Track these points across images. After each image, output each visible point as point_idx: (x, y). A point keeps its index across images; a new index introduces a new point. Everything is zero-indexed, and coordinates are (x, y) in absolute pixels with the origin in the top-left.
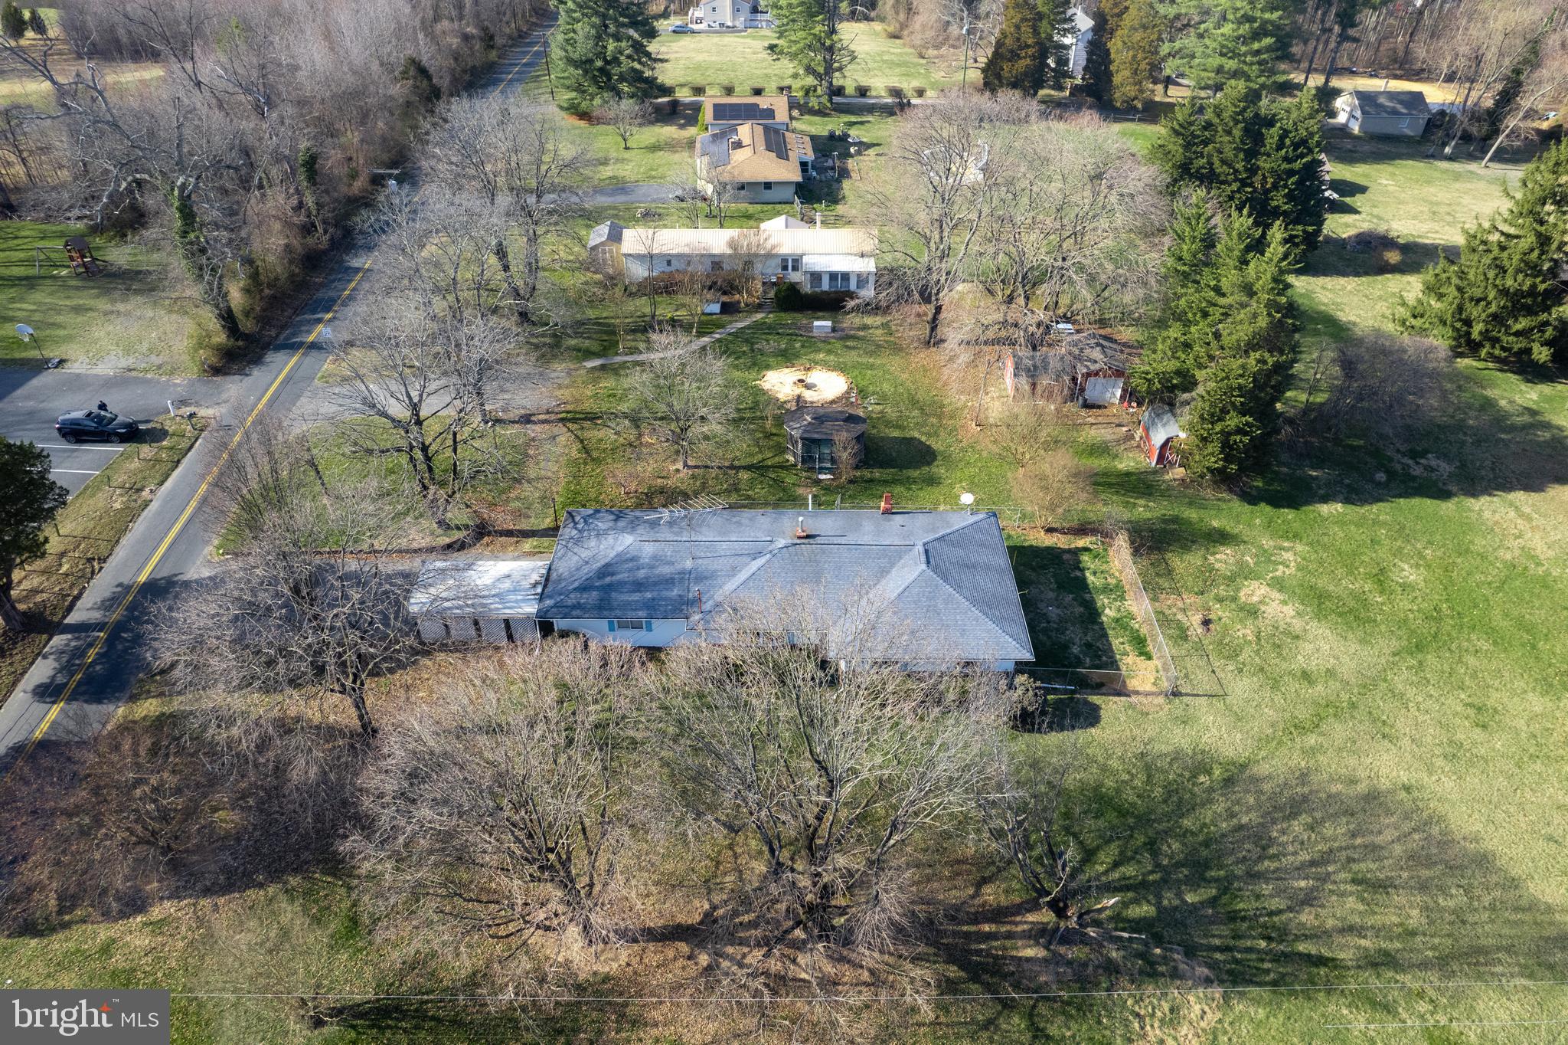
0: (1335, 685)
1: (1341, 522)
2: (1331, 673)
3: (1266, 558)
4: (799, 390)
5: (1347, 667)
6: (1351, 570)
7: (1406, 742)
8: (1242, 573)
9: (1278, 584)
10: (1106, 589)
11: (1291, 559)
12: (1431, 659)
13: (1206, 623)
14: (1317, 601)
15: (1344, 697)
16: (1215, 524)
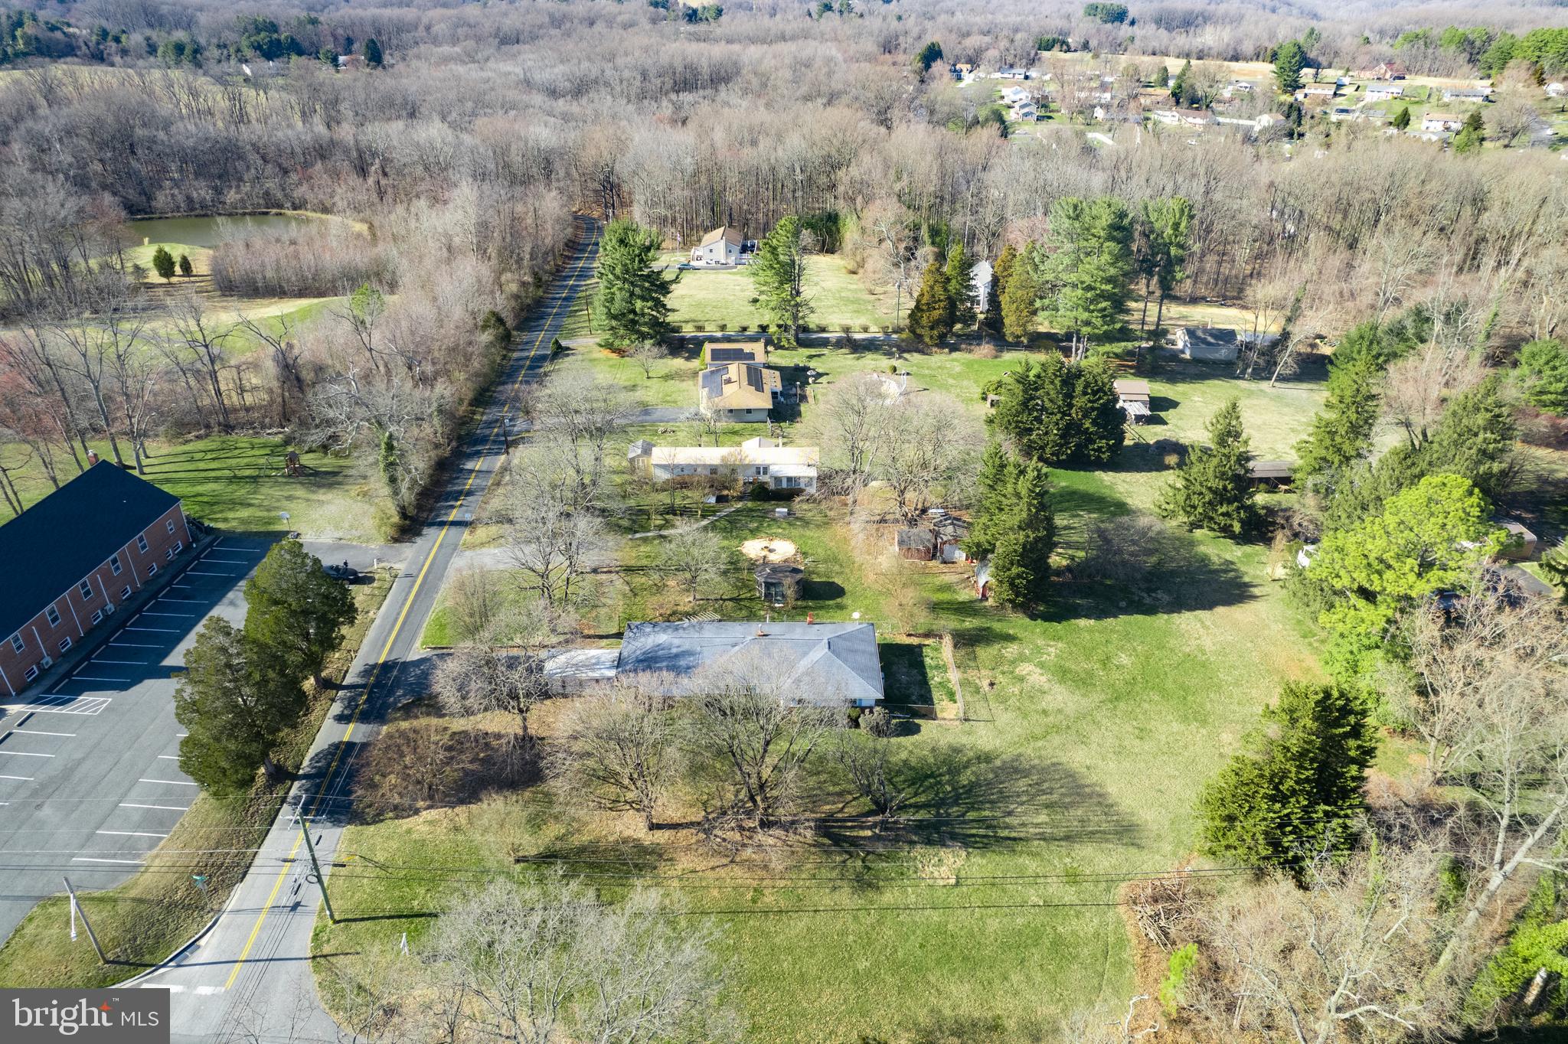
0: (1060, 717)
1: (1090, 631)
2: (1060, 711)
3: (1038, 650)
4: (764, 553)
5: (1071, 708)
6: (1088, 658)
7: (1094, 746)
8: (1022, 658)
9: (1042, 665)
10: (937, 667)
11: (1053, 651)
12: (1122, 705)
13: (992, 684)
14: (1062, 674)
15: (1064, 723)
16: (1011, 632)
